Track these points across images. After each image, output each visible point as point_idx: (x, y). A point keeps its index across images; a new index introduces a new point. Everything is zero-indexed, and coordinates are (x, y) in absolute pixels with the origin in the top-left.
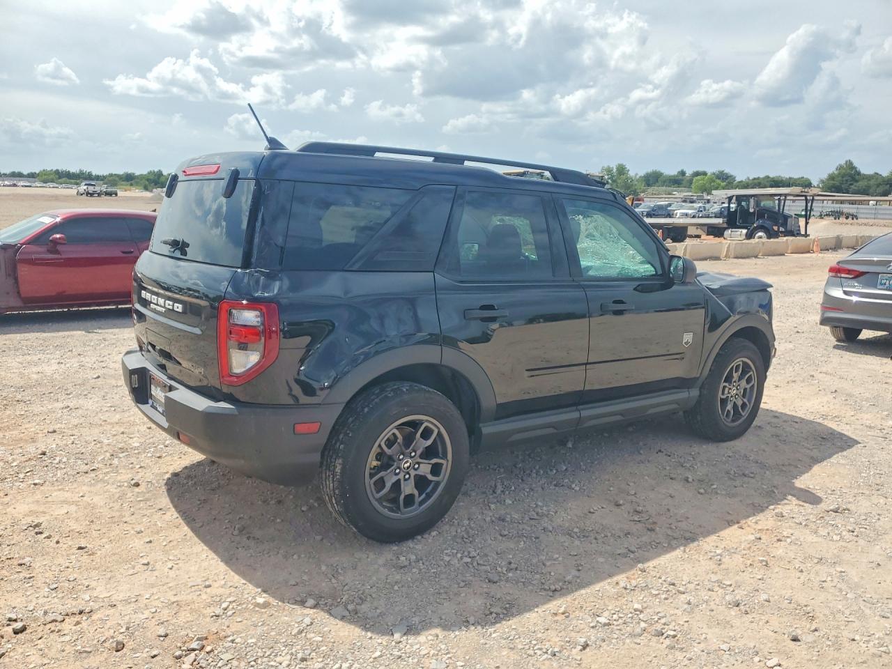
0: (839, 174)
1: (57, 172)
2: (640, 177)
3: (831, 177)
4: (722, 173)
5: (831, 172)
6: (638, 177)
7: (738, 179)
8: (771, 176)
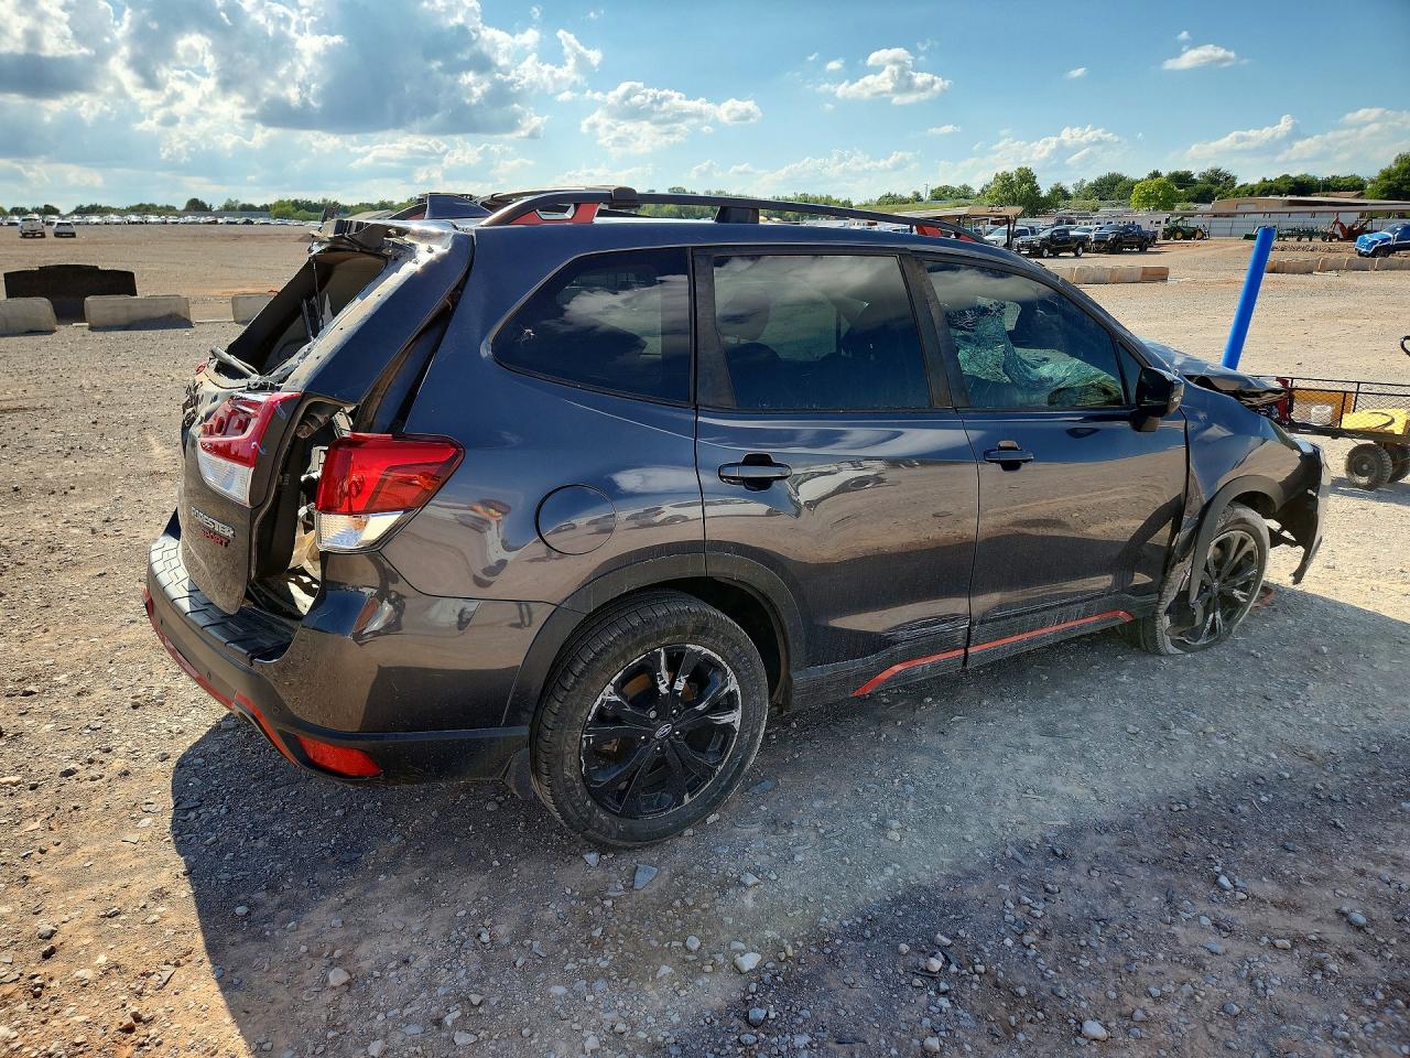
0: (1399, 169)
1: (296, 204)
2: (1090, 184)
3: (1387, 175)
4: (1216, 172)
5: (1385, 167)
6: (1085, 185)
7: (1239, 183)
8: (1293, 175)
